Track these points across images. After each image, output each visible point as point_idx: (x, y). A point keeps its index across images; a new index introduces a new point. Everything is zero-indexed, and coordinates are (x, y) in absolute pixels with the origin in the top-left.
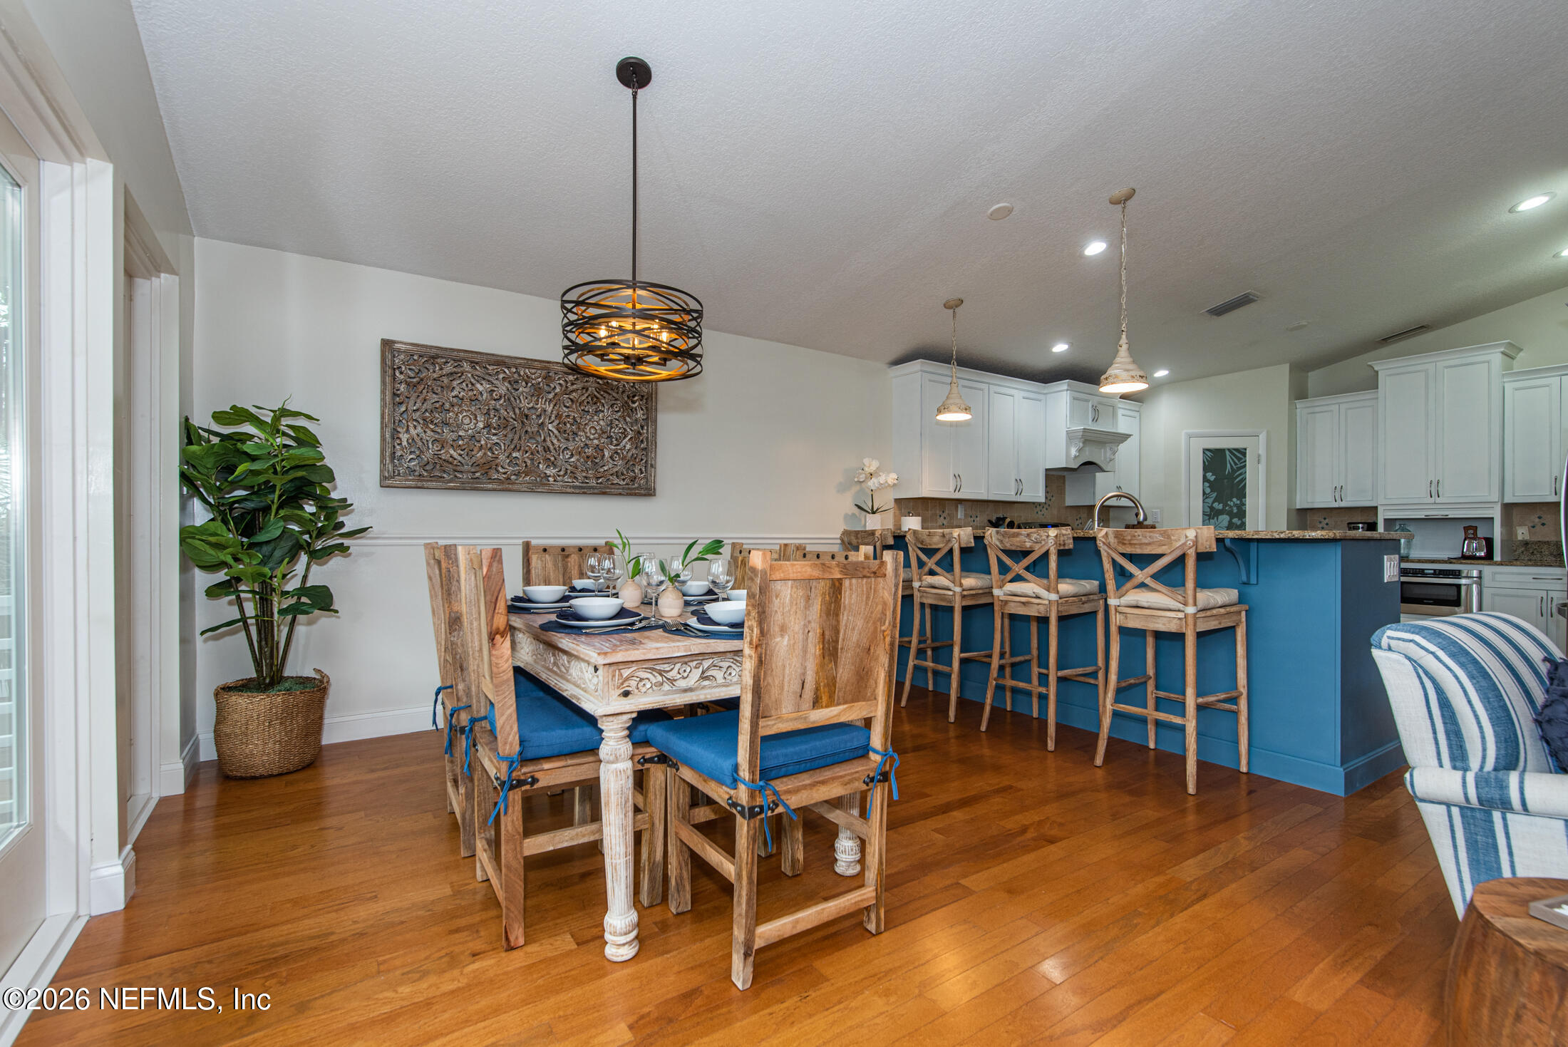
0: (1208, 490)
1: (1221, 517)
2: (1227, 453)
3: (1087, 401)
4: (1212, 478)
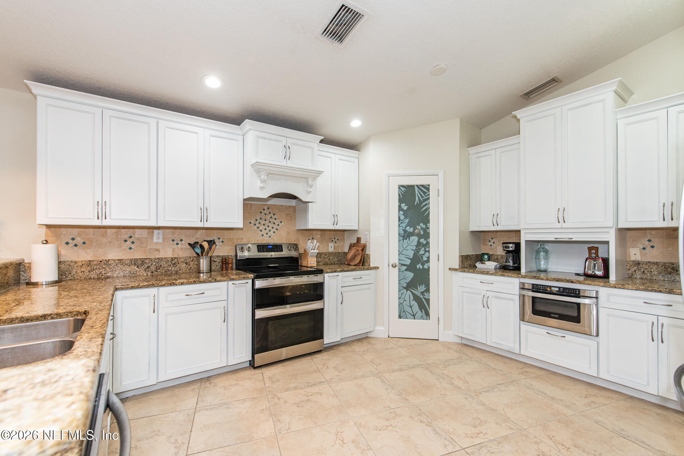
0: (402, 217)
1: (412, 238)
2: (416, 188)
3: (281, 141)
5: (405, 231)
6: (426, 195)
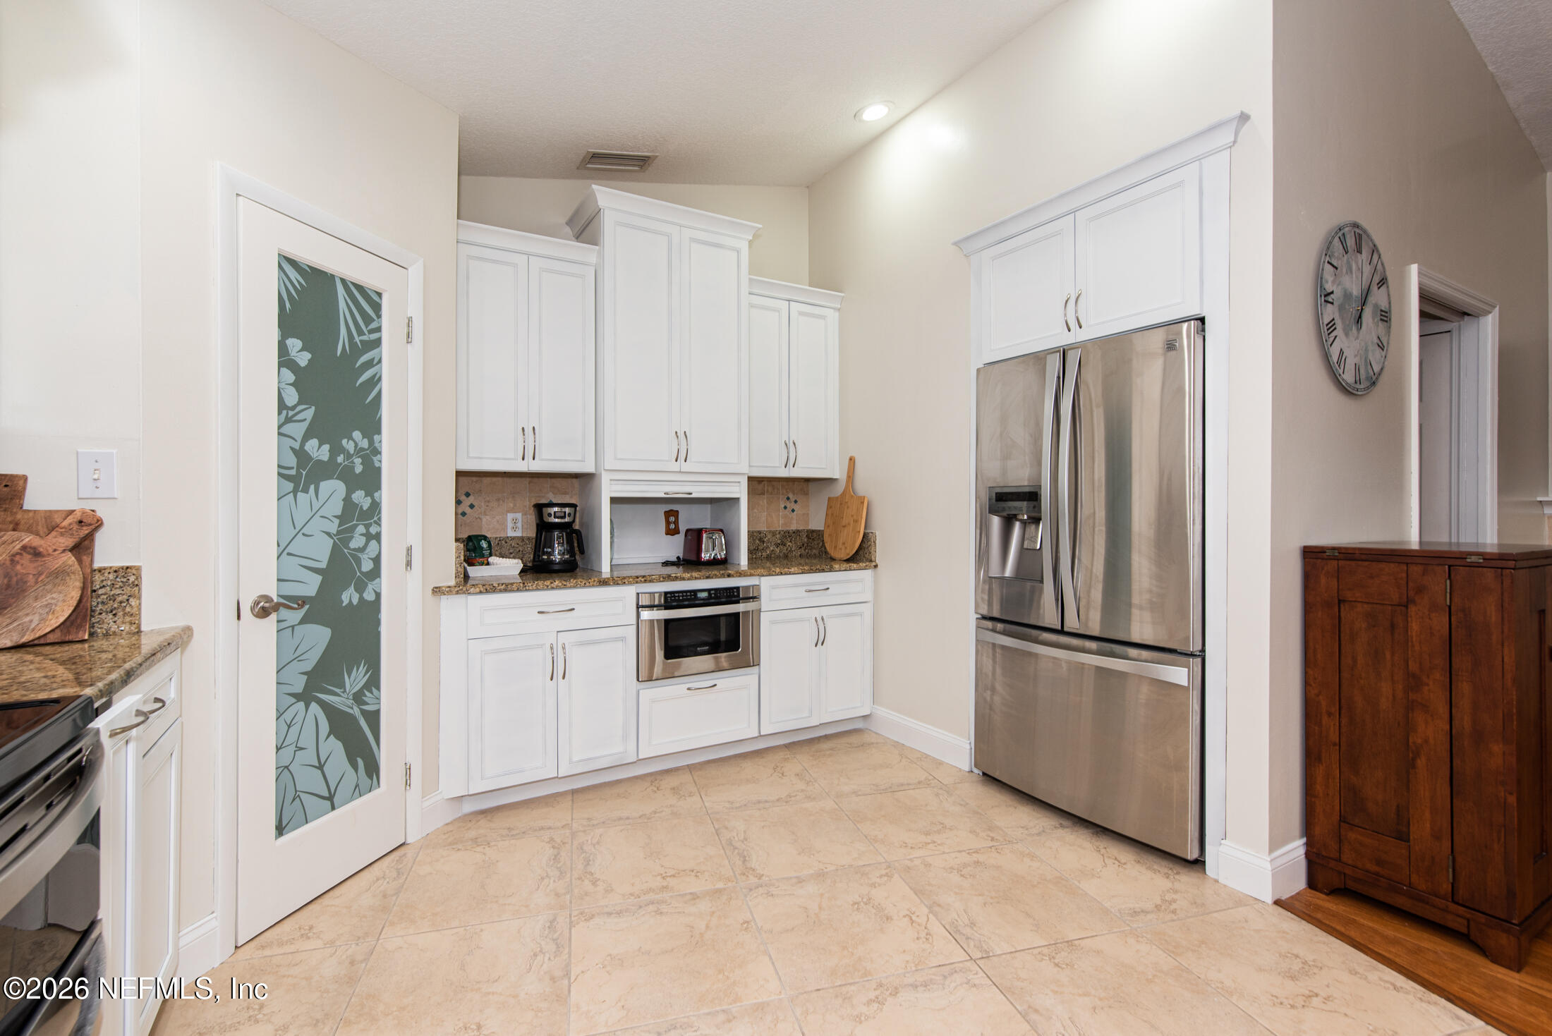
0: (292, 397)
1: (324, 487)
2: (340, 289)
4: (303, 359)
5: (301, 454)
6: (370, 327)
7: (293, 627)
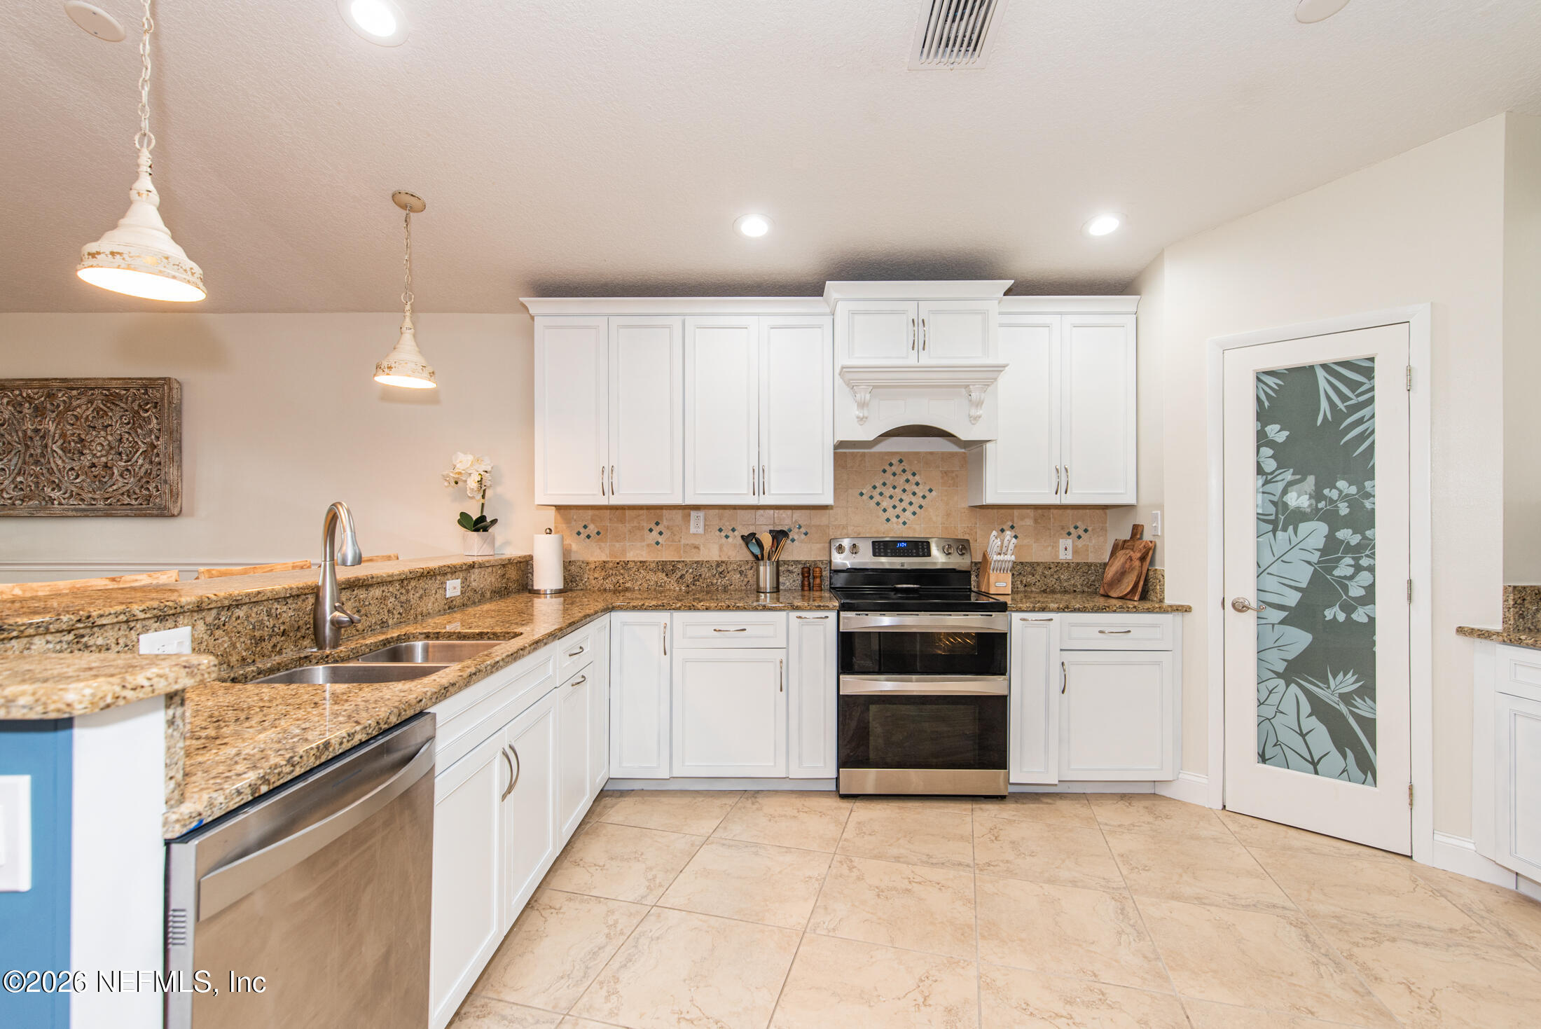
0: (1270, 465)
1: (1304, 528)
2: (1321, 374)
3: (904, 312)
4: (1281, 437)
5: (1280, 505)
6: (1356, 393)
7: (1273, 625)
